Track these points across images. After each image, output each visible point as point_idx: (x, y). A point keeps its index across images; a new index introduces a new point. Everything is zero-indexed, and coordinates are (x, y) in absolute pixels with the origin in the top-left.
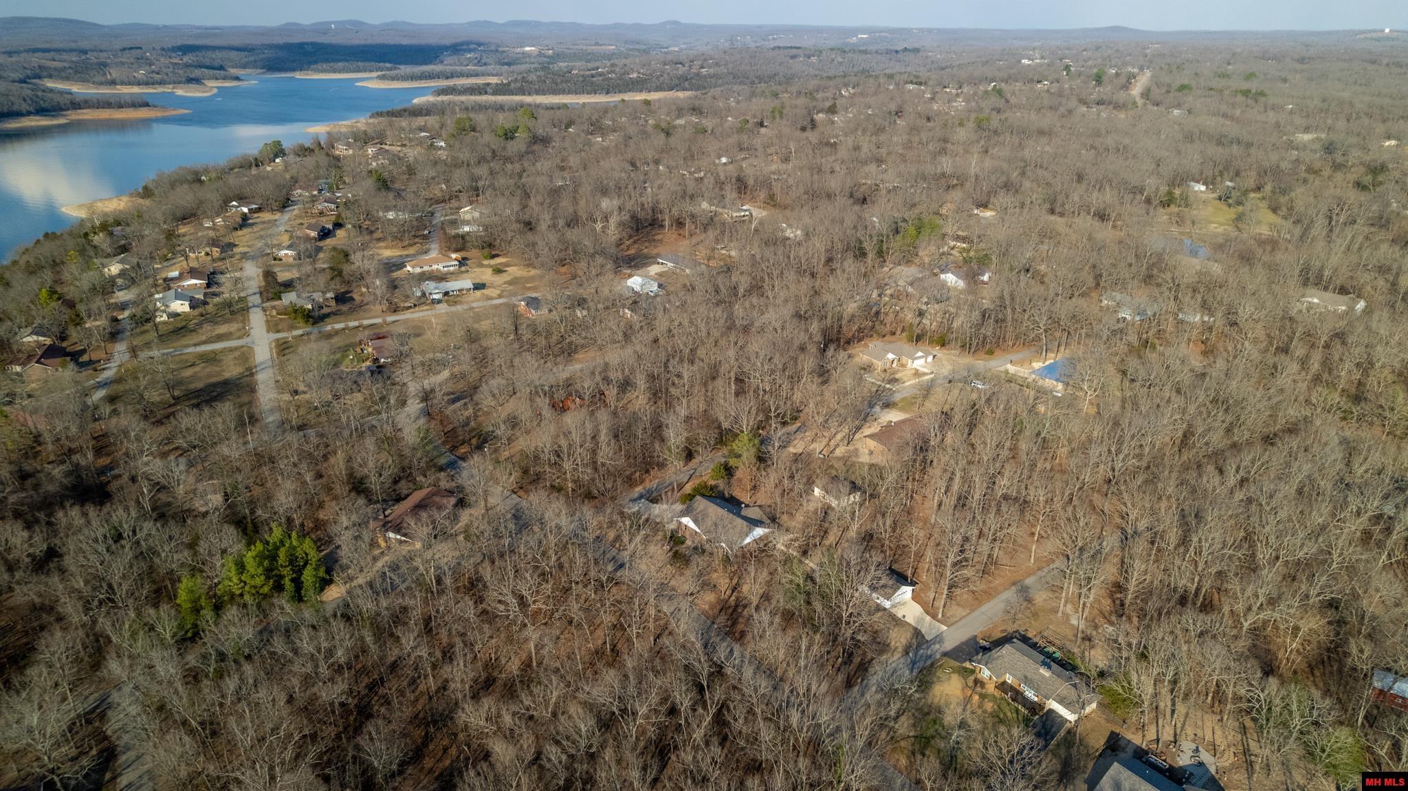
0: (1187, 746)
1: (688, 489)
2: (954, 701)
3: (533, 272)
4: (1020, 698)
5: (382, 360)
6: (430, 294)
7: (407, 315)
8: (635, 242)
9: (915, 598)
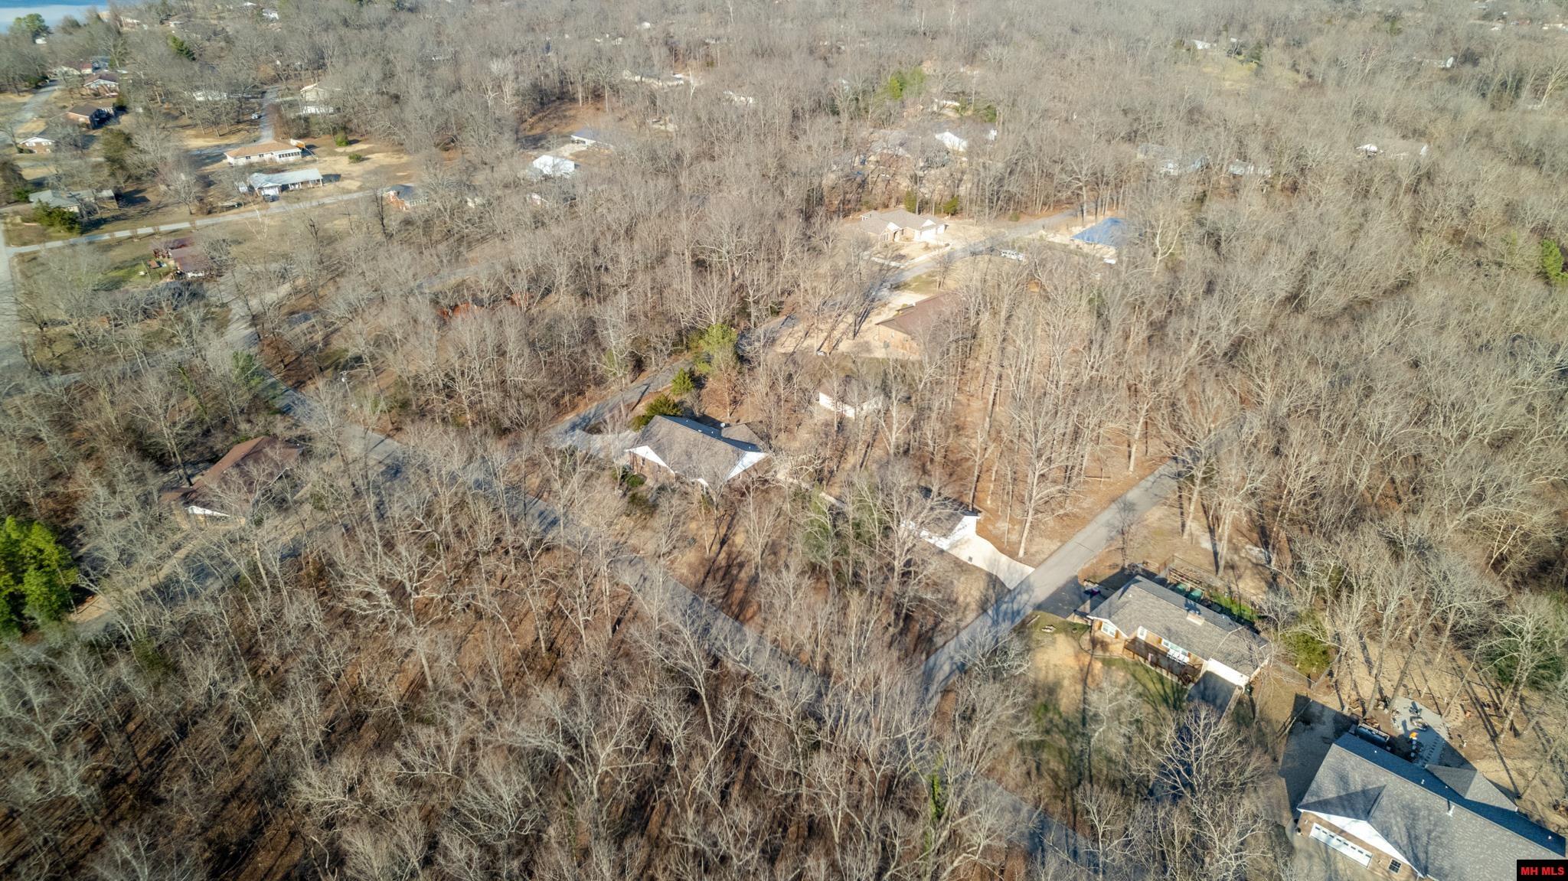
0: (1401, 704)
1: (641, 409)
2: (1067, 674)
3: (405, 159)
4: (1163, 662)
5: (190, 275)
6: (261, 188)
7: (230, 217)
8: (540, 120)
9: (981, 531)
